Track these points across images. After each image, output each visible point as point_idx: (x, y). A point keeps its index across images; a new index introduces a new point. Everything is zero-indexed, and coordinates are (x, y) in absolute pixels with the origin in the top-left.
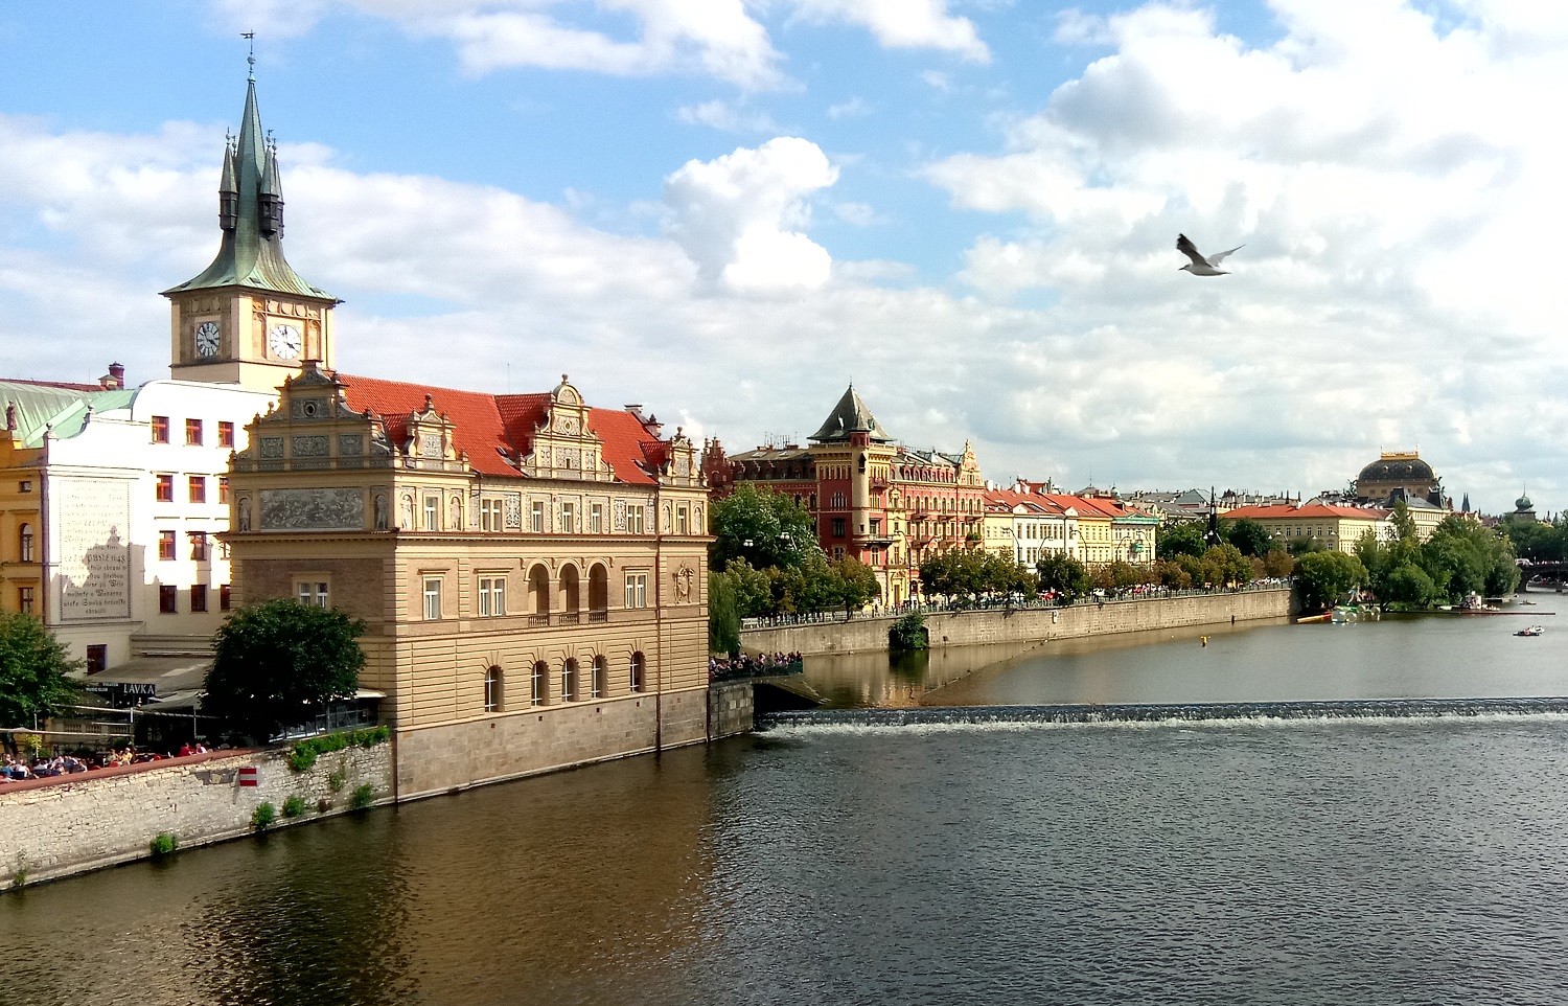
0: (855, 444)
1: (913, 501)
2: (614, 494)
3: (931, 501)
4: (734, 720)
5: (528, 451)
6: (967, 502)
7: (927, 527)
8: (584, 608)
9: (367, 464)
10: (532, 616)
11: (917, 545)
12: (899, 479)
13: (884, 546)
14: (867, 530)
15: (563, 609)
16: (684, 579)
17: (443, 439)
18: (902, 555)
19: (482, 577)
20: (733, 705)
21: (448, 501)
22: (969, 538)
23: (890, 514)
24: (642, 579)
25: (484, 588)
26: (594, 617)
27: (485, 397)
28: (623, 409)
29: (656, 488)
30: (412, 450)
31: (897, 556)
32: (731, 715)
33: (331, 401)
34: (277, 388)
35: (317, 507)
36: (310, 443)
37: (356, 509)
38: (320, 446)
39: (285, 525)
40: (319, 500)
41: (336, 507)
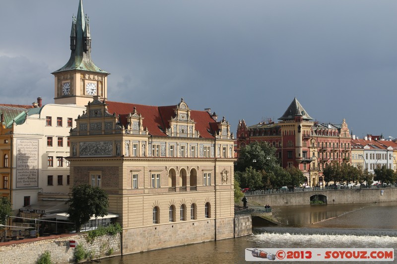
0: (296, 121)
1: (321, 144)
2: (199, 142)
3: (328, 144)
4: (245, 230)
5: (169, 127)
6: (343, 144)
7: (326, 155)
8: (188, 185)
9: (114, 132)
10: (170, 188)
11: (322, 161)
12: (314, 135)
13: (309, 162)
14: (301, 156)
15: (181, 185)
16: (225, 175)
17: (139, 123)
18: (316, 166)
19: (153, 173)
20: (244, 224)
21: (141, 146)
22: (344, 159)
23: (311, 149)
24: (209, 175)
25: (153, 177)
26: (191, 189)
27: (155, 107)
28: (204, 111)
29: (215, 140)
30: (129, 127)
31: (314, 166)
32: (243, 228)
33: (102, 110)
34: (85, 106)
35: (98, 148)
36: (96, 125)
37: (110, 149)
38: (99, 126)
39: (87, 154)
40: (98, 145)
41: (104, 148)
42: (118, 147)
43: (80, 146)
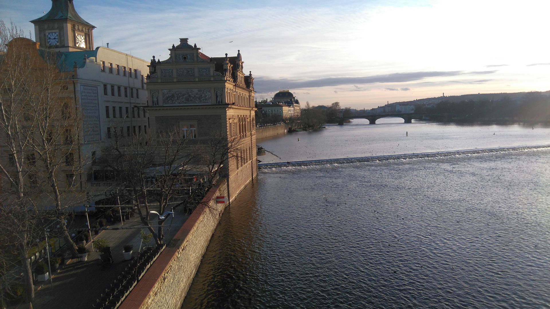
2: (245, 93)
8: (244, 132)
9: (212, 79)
10: (240, 135)
17: (230, 70)
26: (245, 135)
33: (195, 54)
34: (169, 50)
35: (190, 96)
36: (185, 71)
37: (208, 96)
38: (190, 72)
39: (175, 103)
40: (190, 93)
41: (198, 96)
42: (218, 94)
43: (163, 94)
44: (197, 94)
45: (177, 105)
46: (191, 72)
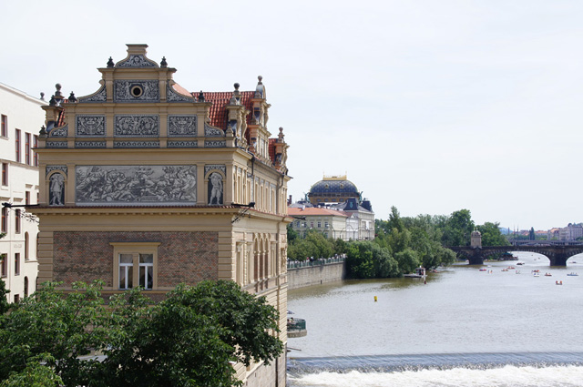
8: (264, 277)
9: (202, 144)
21: (243, 181)
29: (280, 177)
33: (162, 83)
34: (100, 70)
35: (143, 183)
36: (136, 123)
37: (188, 185)
38: (148, 126)
39: (105, 198)
40: (145, 176)
41: (164, 183)
42: (214, 181)
43: (78, 175)
44: (162, 178)
45: (110, 204)
46: (151, 124)
